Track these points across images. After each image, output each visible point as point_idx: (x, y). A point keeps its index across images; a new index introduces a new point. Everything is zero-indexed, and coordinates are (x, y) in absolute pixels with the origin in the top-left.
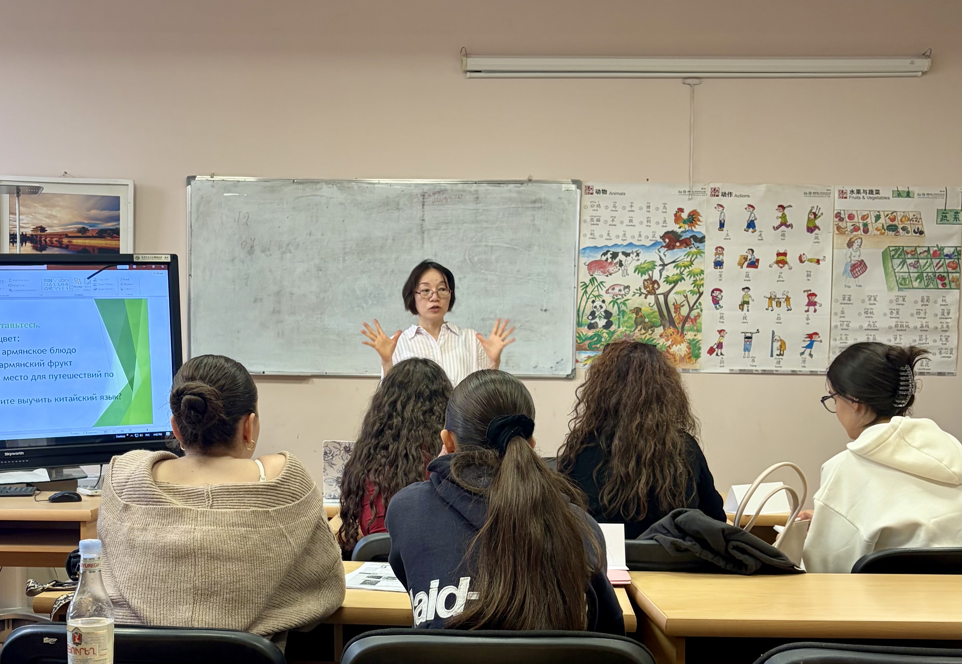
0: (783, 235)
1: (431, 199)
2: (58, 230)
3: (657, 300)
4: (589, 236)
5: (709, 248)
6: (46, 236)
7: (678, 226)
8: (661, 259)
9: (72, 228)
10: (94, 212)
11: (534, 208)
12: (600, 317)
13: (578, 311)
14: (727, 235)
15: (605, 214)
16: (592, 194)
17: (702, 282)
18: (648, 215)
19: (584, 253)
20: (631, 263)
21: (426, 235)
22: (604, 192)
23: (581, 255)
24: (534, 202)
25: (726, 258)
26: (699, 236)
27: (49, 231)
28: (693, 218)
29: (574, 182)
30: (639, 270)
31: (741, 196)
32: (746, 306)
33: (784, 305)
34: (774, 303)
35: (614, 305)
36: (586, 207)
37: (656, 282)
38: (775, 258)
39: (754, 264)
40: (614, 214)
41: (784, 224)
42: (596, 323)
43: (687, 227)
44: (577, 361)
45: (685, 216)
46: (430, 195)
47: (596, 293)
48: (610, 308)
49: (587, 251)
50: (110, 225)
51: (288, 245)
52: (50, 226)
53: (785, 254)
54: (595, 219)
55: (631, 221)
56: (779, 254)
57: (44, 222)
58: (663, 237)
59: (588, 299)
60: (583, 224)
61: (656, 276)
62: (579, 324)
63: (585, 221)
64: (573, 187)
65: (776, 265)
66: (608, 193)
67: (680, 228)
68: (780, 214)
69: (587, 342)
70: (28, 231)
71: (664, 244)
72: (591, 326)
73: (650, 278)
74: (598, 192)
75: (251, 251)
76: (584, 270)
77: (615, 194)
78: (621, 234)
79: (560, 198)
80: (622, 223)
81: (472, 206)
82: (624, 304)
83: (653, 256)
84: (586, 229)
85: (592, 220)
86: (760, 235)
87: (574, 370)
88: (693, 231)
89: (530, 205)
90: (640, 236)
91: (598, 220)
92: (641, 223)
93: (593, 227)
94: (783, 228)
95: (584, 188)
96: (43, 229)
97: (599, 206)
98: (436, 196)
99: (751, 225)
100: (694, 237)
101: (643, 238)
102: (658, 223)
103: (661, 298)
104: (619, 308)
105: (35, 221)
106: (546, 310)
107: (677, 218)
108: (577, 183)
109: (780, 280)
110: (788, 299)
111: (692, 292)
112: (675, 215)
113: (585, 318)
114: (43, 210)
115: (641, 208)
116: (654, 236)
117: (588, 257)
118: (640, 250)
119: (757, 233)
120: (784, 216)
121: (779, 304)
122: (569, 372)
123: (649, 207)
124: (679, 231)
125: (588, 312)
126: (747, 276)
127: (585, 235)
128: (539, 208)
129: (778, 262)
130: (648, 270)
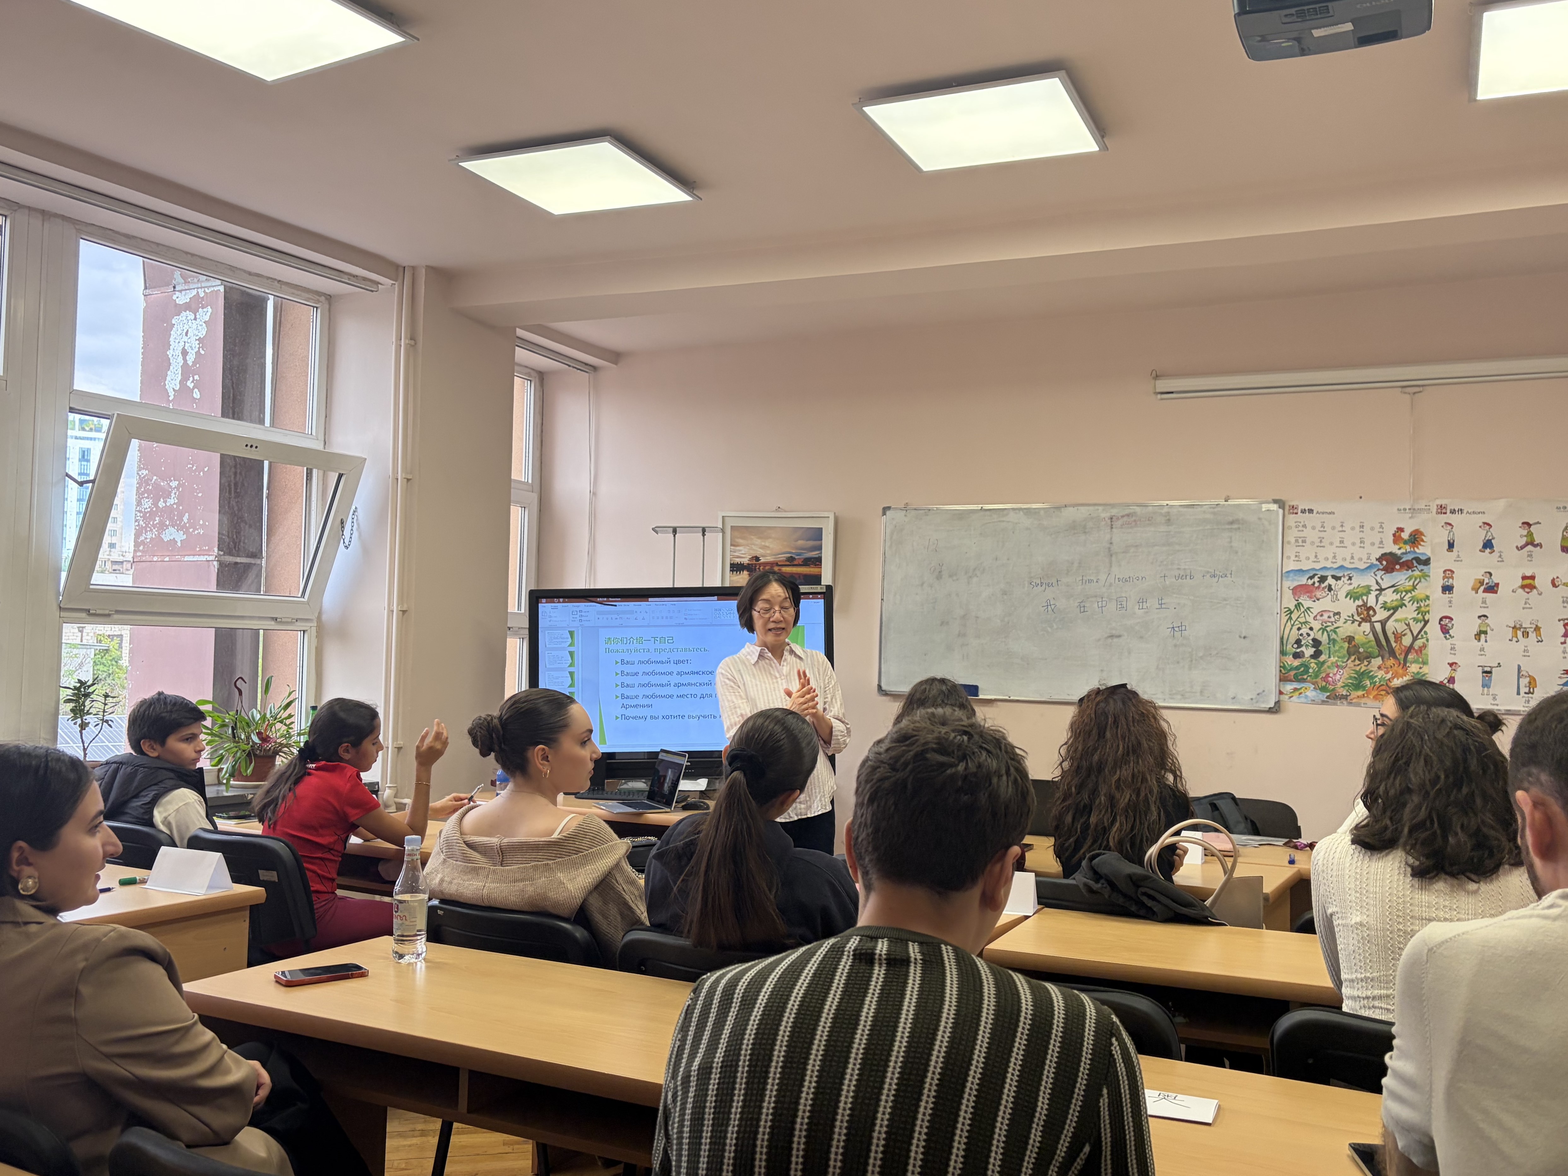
0: (1530, 556)
1: (1120, 522)
2: (770, 559)
3: (1373, 629)
4: (1293, 558)
5: (1436, 571)
6: (760, 565)
7: (1398, 547)
8: (1377, 583)
9: (783, 557)
10: (800, 542)
11: (1231, 530)
12: (1307, 646)
13: (1282, 639)
14: (1458, 556)
15: (1311, 535)
16: (1296, 513)
17: (1427, 609)
18: (1362, 535)
19: (1287, 577)
20: (1343, 587)
21: (1114, 558)
22: (1311, 511)
23: (1284, 579)
24: (1232, 523)
25: (1456, 583)
26: (1423, 558)
27: (763, 560)
28: (1416, 538)
29: (1275, 501)
30: (1353, 595)
31: (1474, 513)
32: (1483, 636)
33: (1533, 636)
34: (1520, 633)
35: (1323, 633)
36: (1290, 528)
37: (1371, 608)
38: (1520, 582)
39: (1492, 589)
40: (1322, 534)
41: (1531, 543)
42: (1303, 652)
43: (1408, 548)
44: (1281, 693)
45: (1405, 536)
46: (1118, 519)
47: (1302, 620)
48: (1319, 636)
49: (1291, 575)
50: (814, 554)
51: (975, 570)
52: (763, 556)
53: (1533, 578)
54: (1300, 540)
55: (1342, 542)
56: (1524, 578)
57: (759, 552)
58: (1379, 560)
59: (1293, 625)
60: (1286, 546)
61: (1371, 601)
62: (1283, 653)
63: (1289, 543)
64: (1274, 507)
65: (1520, 590)
66: (1315, 512)
67: (1400, 549)
68: (1525, 532)
69: (1292, 673)
70: (745, 561)
71: (1381, 567)
72: (1296, 656)
73: (1365, 604)
74: (1303, 511)
75: (939, 577)
76: (1288, 594)
77: (1323, 513)
78: (1330, 556)
79: (1260, 519)
80: (1331, 544)
81: (1163, 528)
82: (1335, 632)
83: (1369, 580)
84: (1290, 551)
85: (1297, 541)
86: (1500, 556)
87: (1277, 703)
88: (1415, 552)
89: (1227, 527)
90: (1352, 558)
91: (1304, 542)
92: (1354, 544)
93: (1298, 549)
94: (1530, 548)
95: (1287, 508)
96: (757, 559)
97: (1304, 526)
98: (1125, 519)
99: (1488, 545)
100: (1418, 560)
101: (1356, 560)
102: (1373, 544)
103: (1378, 626)
104: (1329, 635)
105: (752, 552)
106: (1244, 637)
107: (1397, 538)
108: (1281, 503)
109: (1527, 606)
110: (1537, 629)
111: (1414, 619)
112: (1394, 535)
113: (1289, 646)
114: (758, 541)
115: (1353, 528)
116: (1368, 558)
117: (1293, 580)
118: (1353, 574)
119: (1496, 554)
120: (1530, 534)
121: (1526, 634)
122: (1272, 705)
123: (1362, 527)
124: (1399, 552)
125: (1292, 640)
126: (1484, 602)
127: (1289, 558)
128: (1236, 529)
129: (1523, 587)
130: (1362, 595)
